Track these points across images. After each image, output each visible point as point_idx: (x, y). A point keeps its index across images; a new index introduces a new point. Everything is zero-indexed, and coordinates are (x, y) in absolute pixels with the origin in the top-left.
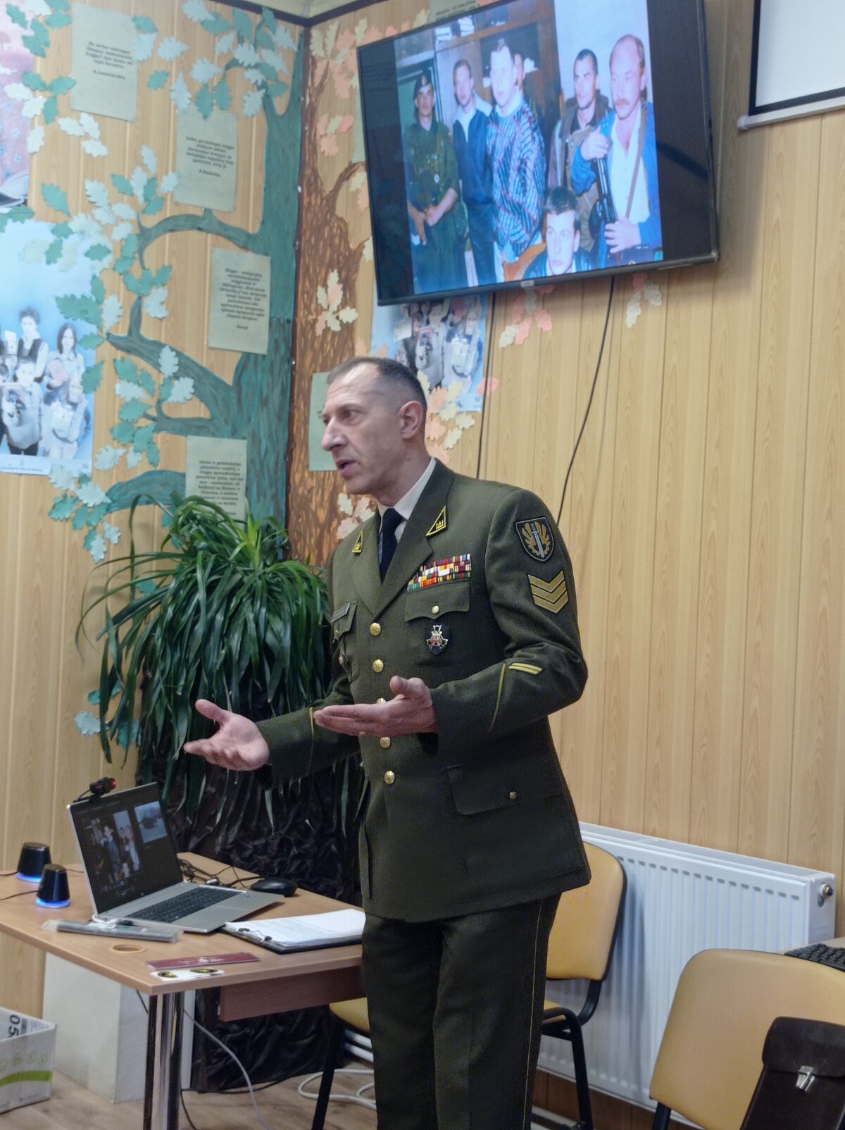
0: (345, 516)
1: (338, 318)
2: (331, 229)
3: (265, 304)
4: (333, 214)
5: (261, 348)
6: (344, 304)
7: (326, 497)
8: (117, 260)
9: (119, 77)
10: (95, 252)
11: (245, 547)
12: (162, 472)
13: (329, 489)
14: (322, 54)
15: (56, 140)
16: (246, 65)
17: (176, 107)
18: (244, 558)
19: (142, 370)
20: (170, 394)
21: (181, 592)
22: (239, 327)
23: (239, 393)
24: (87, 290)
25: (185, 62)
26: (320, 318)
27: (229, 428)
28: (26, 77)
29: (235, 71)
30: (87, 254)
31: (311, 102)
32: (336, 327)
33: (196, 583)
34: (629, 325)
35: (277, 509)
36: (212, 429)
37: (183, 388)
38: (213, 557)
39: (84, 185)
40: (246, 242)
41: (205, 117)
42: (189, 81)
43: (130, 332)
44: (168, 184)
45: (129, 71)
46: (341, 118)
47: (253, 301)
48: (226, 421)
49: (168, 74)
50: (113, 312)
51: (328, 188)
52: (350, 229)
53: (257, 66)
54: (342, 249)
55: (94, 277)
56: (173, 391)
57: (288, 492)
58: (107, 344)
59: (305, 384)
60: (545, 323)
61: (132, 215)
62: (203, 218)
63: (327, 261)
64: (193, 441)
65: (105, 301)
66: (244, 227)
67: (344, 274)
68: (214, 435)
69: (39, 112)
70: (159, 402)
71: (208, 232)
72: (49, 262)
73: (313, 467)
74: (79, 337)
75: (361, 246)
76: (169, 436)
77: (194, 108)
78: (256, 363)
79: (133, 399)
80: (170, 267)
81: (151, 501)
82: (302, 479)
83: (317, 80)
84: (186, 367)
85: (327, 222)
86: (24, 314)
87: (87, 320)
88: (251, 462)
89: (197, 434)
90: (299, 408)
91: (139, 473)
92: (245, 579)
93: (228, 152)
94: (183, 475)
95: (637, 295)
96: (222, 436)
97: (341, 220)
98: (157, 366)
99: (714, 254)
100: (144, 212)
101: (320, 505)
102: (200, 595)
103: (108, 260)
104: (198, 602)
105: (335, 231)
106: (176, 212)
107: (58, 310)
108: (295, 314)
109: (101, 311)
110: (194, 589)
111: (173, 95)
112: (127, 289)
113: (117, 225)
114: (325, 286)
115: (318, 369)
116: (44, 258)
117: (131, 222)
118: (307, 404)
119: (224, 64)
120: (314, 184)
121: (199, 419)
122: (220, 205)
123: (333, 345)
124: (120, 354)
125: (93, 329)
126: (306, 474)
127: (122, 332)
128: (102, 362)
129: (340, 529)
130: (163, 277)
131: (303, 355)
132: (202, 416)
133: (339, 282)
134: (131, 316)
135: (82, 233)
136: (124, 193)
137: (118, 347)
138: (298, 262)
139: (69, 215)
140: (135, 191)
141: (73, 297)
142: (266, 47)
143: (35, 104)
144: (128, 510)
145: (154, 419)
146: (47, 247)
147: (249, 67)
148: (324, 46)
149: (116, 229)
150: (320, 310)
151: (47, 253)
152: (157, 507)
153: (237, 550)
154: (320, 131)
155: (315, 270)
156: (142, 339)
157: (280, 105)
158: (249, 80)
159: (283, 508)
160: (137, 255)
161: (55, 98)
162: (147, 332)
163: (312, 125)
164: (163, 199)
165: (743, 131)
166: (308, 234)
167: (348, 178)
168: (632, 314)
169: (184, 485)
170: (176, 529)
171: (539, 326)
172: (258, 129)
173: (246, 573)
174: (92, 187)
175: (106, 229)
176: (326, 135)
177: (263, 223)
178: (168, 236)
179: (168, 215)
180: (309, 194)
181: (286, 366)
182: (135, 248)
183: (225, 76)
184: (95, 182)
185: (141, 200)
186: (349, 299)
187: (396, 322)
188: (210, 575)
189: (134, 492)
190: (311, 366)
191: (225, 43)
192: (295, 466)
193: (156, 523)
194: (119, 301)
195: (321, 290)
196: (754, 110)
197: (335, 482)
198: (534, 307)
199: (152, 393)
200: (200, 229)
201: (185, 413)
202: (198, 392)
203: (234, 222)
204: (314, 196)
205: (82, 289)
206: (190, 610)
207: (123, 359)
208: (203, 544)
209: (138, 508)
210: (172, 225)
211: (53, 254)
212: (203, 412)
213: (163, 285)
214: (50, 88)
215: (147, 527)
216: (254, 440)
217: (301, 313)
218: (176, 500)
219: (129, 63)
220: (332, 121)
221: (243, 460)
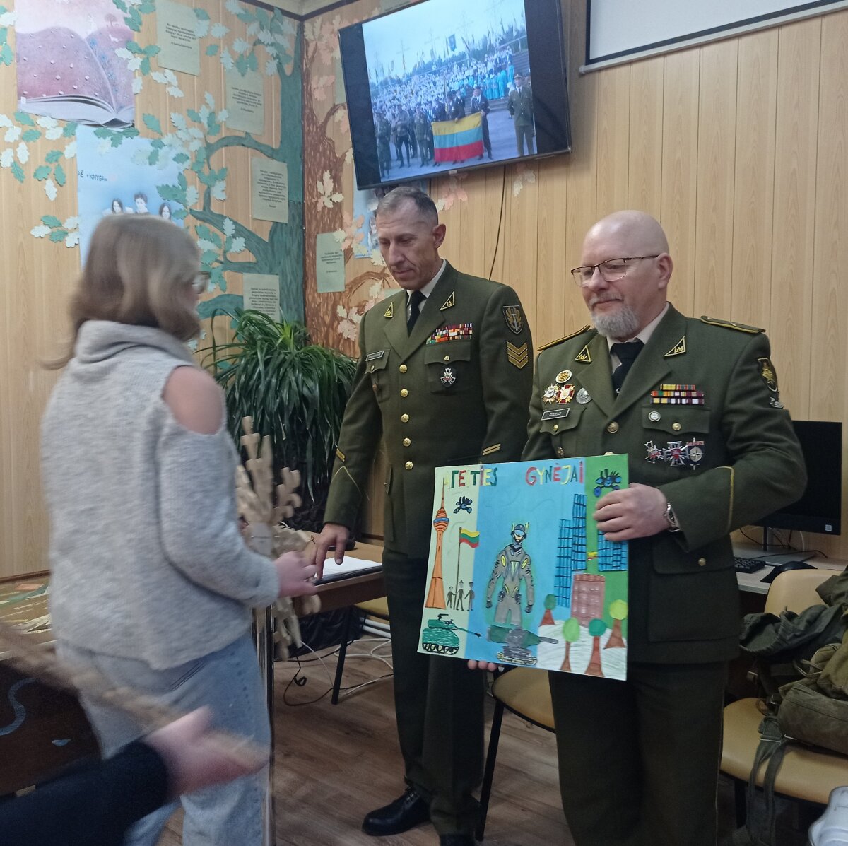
0: (342, 319)
1: (331, 199)
2: (324, 146)
3: (285, 192)
4: (324, 136)
5: (284, 219)
6: (334, 191)
7: (330, 308)
8: (194, 164)
9: (189, 47)
10: (180, 158)
11: (284, 339)
12: (229, 295)
13: (331, 303)
14: (312, 38)
15: (150, 85)
16: (266, 43)
17: (224, 68)
18: (284, 345)
19: (213, 232)
20: (231, 247)
21: (249, 366)
22: (270, 206)
23: (273, 247)
24: (176, 182)
25: (229, 39)
26: (319, 200)
27: (268, 268)
28: (128, 44)
29: (259, 46)
30: (174, 160)
31: (307, 68)
32: (330, 205)
33: (258, 360)
34: (516, 195)
35: (299, 316)
36: (257, 268)
37: (239, 243)
38: (267, 344)
39: (170, 115)
40: (272, 154)
41: (243, 75)
42: (232, 52)
43: (204, 209)
44: (222, 116)
45: (194, 44)
46: (326, 77)
47: (278, 190)
48: (266, 264)
49: (218, 47)
50: (193, 196)
51: (321, 120)
52: (336, 145)
53: (272, 44)
54: (331, 158)
55: (180, 174)
56: (233, 245)
57: (305, 306)
58: (191, 216)
59: (312, 241)
60: (463, 197)
61: (201, 135)
62: (245, 139)
63: (322, 165)
64: (247, 276)
65: (188, 189)
66: (271, 145)
67: (333, 173)
68: (259, 272)
69: (138, 68)
70: (225, 252)
71: (248, 147)
72: (150, 164)
73: (319, 291)
74: (173, 212)
75: (344, 155)
76: (232, 273)
77: (236, 70)
78: (282, 228)
79: (209, 250)
80: (226, 169)
81: (224, 312)
82: (314, 297)
83: (310, 54)
84: (240, 231)
85: (321, 142)
86: (137, 196)
87: (177, 201)
88: (282, 289)
89: (249, 272)
90: (309, 256)
91: (215, 296)
92: (287, 357)
93: (258, 98)
94: (242, 297)
95: (520, 177)
96: (264, 273)
97: (330, 140)
98: (222, 230)
99: (569, 149)
100: (208, 133)
101: (326, 313)
102: (261, 367)
103: (188, 164)
104: (260, 371)
105: (326, 147)
106: (228, 135)
107: (158, 195)
108: (304, 198)
109: (185, 195)
110: (257, 364)
111: (222, 60)
112: (201, 182)
113: (192, 141)
114: (322, 181)
115: (320, 231)
116: (147, 162)
117: (200, 139)
118: (314, 253)
119: (252, 43)
120: (312, 118)
121: (250, 263)
122: (255, 131)
123: (329, 217)
124: (198, 223)
125: (181, 206)
126: (316, 295)
127: (199, 209)
128: (188, 228)
129: (339, 327)
130: (223, 174)
131: (310, 223)
132: (251, 261)
133: (331, 178)
134: (204, 199)
135: (171, 146)
136: (195, 121)
137: (197, 218)
138: (303, 167)
139: (161, 134)
140: (202, 120)
141: (167, 185)
142: (277, 33)
143: (135, 63)
144: (211, 319)
145: (222, 263)
146: (149, 154)
147: (268, 45)
148: (313, 33)
149: (191, 144)
150: (319, 195)
151: (149, 158)
152: (227, 317)
153: (280, 340)
154: (314, 85)
155: (314, 170)
156: (212, 213)
157: (288, 69)
158: (268, 53)
159: (302, 316)
160: (206, 161)
161: (148, 59)
162: (214, 208)
163: (308, 82)
164: (220, 126)
165: (582, 75)
166: (309, 149)
167: (333, 114)
168: (517, 189)
169: (243, 304)
170: (241, 329)
171: (459, 198)
172: (275, 83)
173: (286, 354)
174: (174, 116)
175: (185, 144)
176: (317, 88)
177: (281, 142)
178: (224, 149)
179: (224, 136)
180: (309, 125)
181: (300, 230)
182: (205, 157)
183: (253, 50)
184: (177, 113)
185: (206, 126)
186: (337, 188)
187: (368, 200)
188: (266, 355)
189: (212, 308)
190: (315, 230)
191: (253, 29)
192: (309, 291)
193: (227, 327)
194: (196, 189)
195: (319, 184)
196: (589, 61)
197: (335, 299)
198: (456, 187)
199: (219, 247)
200: (243, 145)
201: (241, 259)
202: (248, 246)
203: (264, 141)
204: (311, 126)
205: (173, 181)
206: (255, 377)
207: (201, 226)
208: (260, 336)
209: (215, 317)
210: (227, 142)
211: (153, 159)
212: (251, 258)
213: (223, 180)
214: (144, 52)
215: (222, 329)
216: (283, 275)
217: (307, 198)
218: (239, 313)
219: (193, 39)
220: (321, 79)
221: (277, 288)
